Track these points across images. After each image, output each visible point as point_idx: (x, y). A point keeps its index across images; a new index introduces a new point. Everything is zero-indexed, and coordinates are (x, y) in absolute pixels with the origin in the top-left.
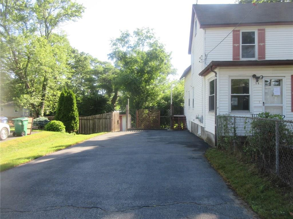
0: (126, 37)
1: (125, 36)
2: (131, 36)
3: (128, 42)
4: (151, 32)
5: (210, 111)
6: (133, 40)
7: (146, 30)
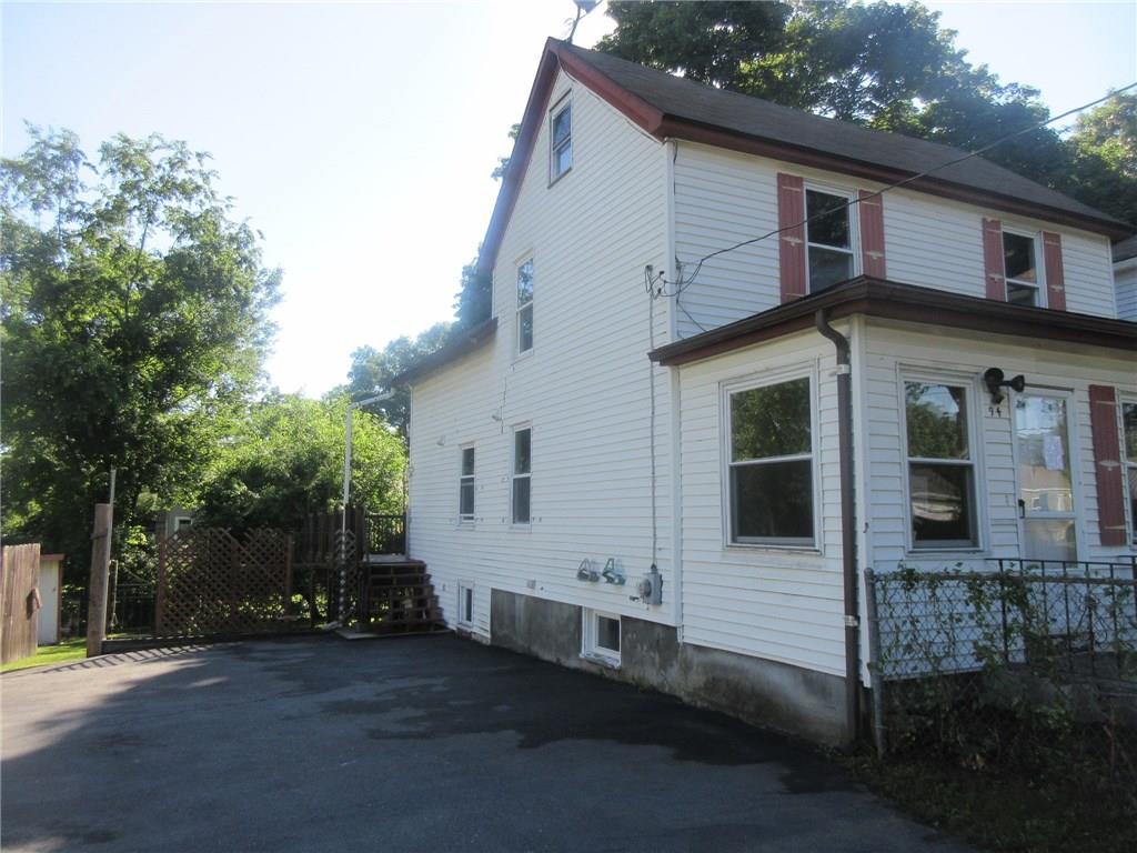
0: (57, 163)
1: (54, 157)
2: (84, 164)
3: (71, 188)
4: (193, 164)
5: (734, 540)
6: (96, 185)
7: (170, 153)
